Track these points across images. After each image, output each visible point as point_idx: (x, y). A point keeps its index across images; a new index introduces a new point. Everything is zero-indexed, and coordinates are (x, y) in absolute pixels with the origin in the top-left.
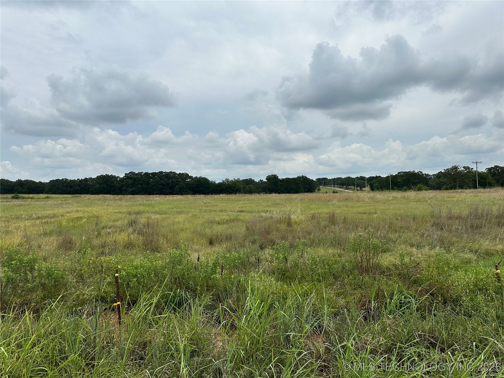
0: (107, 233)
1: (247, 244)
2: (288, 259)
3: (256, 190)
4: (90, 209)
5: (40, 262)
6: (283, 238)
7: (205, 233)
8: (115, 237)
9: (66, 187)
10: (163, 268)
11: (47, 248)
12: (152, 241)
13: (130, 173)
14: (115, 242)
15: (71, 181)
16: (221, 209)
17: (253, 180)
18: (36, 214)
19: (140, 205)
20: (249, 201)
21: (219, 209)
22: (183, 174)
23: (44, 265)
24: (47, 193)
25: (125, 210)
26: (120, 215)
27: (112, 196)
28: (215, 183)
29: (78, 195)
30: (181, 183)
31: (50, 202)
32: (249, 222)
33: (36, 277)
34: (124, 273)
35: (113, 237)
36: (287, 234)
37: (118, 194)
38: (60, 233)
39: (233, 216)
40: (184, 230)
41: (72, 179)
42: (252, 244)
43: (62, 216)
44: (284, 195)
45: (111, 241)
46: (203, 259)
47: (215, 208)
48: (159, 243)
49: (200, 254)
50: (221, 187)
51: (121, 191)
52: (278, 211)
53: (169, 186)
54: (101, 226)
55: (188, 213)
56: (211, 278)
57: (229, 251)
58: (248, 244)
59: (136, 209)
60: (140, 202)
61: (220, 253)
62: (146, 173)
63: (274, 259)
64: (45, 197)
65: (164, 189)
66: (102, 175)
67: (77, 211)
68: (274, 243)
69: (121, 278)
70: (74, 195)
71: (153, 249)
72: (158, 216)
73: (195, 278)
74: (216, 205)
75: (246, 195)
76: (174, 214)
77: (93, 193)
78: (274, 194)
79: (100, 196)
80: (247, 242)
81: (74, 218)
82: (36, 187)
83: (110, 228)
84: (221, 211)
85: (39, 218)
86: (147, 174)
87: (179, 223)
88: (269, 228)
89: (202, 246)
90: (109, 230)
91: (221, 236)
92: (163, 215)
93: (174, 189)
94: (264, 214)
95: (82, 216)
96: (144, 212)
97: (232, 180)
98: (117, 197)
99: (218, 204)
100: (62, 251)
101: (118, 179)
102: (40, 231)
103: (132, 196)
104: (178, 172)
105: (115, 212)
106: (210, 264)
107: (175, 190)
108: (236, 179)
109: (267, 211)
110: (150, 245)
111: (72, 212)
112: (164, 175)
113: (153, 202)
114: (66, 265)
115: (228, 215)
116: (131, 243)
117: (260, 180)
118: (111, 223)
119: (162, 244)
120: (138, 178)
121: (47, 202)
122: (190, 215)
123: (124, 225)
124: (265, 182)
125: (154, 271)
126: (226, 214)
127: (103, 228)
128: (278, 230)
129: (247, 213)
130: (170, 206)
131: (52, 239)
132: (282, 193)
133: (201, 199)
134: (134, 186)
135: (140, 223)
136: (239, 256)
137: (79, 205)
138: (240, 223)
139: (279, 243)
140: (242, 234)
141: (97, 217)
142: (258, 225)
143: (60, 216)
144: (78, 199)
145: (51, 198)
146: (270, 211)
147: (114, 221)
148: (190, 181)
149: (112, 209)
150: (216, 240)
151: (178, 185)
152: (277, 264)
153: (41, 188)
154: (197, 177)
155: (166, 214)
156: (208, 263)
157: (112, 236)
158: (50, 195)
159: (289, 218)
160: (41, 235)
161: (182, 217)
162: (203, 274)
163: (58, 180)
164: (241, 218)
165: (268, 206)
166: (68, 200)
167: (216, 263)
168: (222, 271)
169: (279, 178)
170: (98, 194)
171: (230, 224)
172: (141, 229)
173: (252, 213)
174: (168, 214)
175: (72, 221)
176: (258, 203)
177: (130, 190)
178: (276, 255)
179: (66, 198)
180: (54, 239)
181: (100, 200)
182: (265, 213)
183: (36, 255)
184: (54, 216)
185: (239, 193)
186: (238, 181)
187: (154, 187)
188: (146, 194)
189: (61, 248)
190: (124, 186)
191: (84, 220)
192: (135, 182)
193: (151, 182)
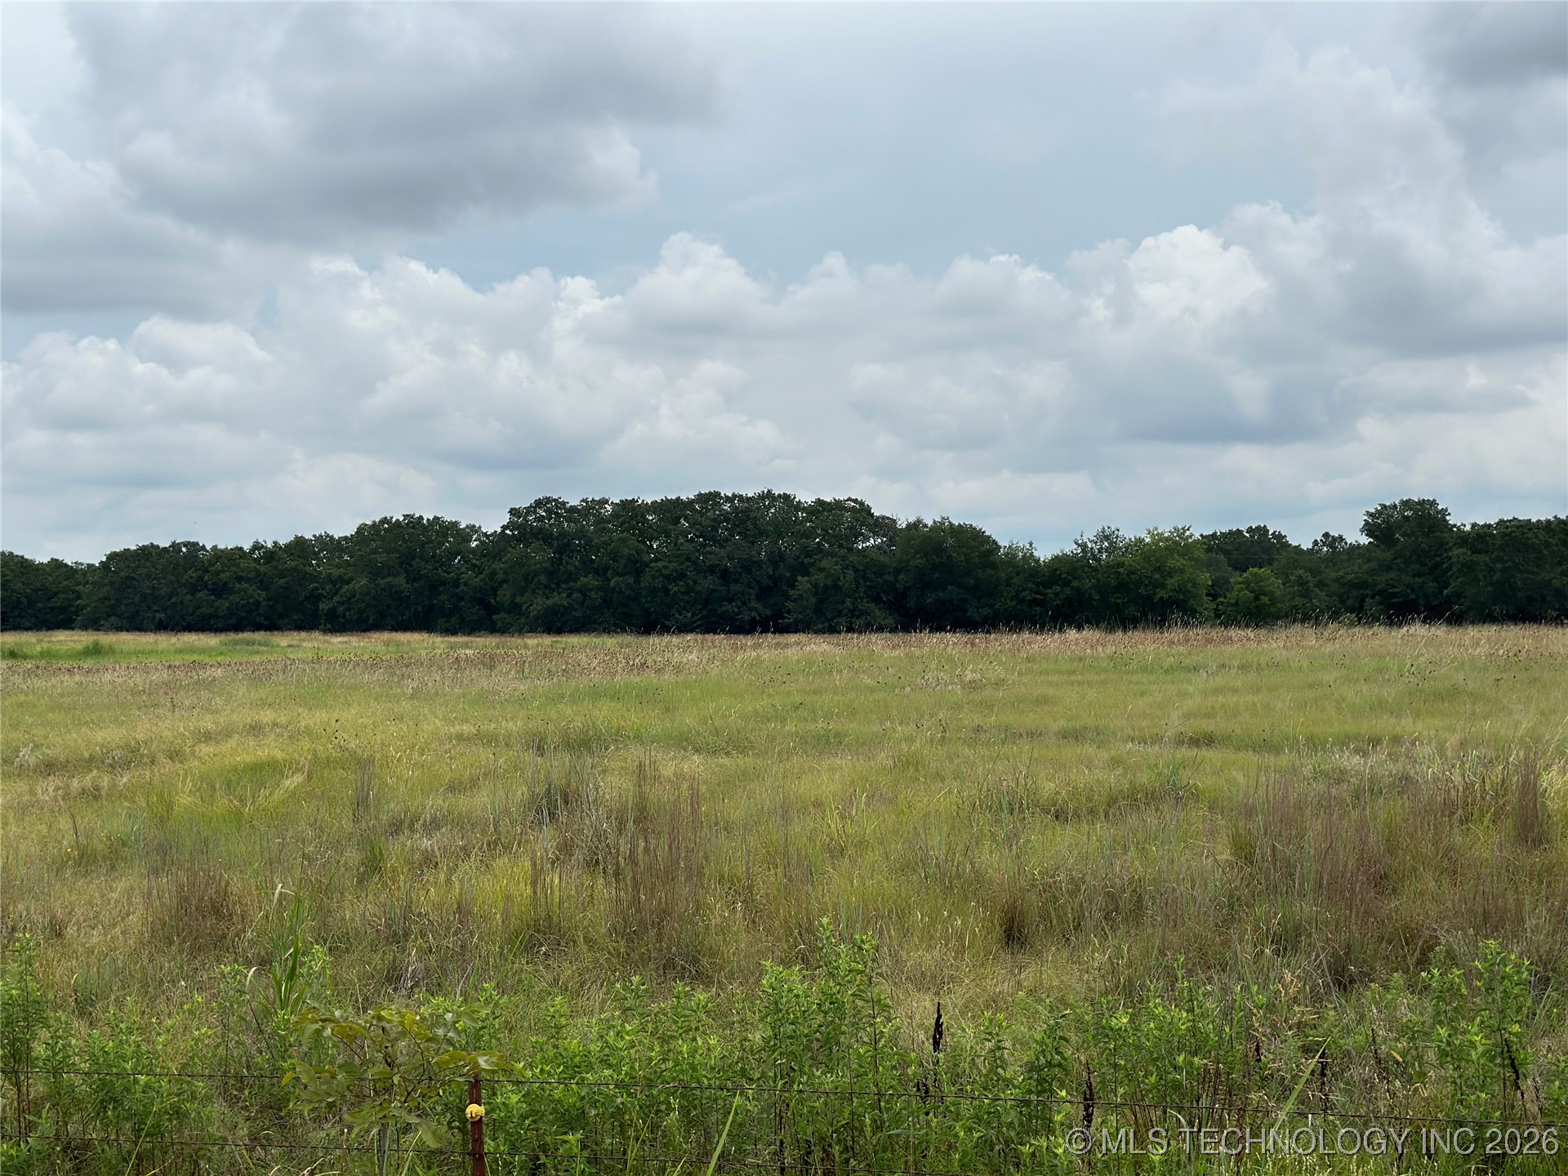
0: (417, 856)
1: (1245, 952)
2: (1524, 1063)
3: (1299, 601)
4: (321, 716)
5: (58, 1019)
6: (1490, 921)
7: (978, 873)
8: (461, 881)
9: (194, 589)
10: (735, 1075)
11: (95, 940)
12: (664, 913)
13: (539, 503)
14: (459, 910)
15: (218, 554)
16: (1077, 724)
17: (1279, 537)
18: (36, 746)
19: (595, 694)
20: (1252, 677)
21: (1062, 723)
22: (838, 505)
23: (80, 1037)
24: (93, 624)
25: (514, 726)
26: (485, 755)
27: (439, 639)
28: (1029, 557)
29: (259, 636)
30: (825, 564)
31: (112, 677)
32: (1250, 813)
33: (35, 1107)
34: (514, 1098)
35: (449, 881)
36: (1511, 897)
37: (471, 628)
38: (162, 855)
39: (1149, 767)
40: (851, 851)
41: (226, 543)
42: (1277, 953)
43: (175, 755)
44: (1490, 631)
45: (439, 906)
46: (964, 1034)
47: (1031, 720)
48: (707, 928)
49: (946, 1001)
50: (1067, 583)
51: (490, 610)
52: (1453, 740)
53: (758, 582)
54: (384, 818)
55: (866, 745)
56: (1017, 1155)
57: (1132, 994)
58: (1249, 948)
59: (574, 717)
60: (596, 678)
61: (1071, 999)
62: (625, 504)
63: (1431, 1056)
64: (80, 647)
65: (730, 601)
66: (385, 520)
67: (256, 729)
68: (1423, 953)
69: (497, 1126)
70: (232, 636)
71: (669, 965)
72: (695, 764)
73: (922, 1148)
74: (1042, 701)
75: (1234, 633)
76: (789, 753)
77: (337, 624)
78: (1418, 631)
79: (375, 643)
80: (1241, 941)
81: (235, 769)
82: (36, 591)
83: (434, 825)
84: (1074, 736)
85: (49, 767)
86: (630, 510)
87: (818, 804)
88: (1391, 850)
89: (960, 951)
90: (426, 843)
91: (1073, 893)
92: (727, 754)
93: (787, 598)
94: (1356, 759)
95: (279, 755)
96: (618, 737)
97: (1141, 540)
98: (466, 646)
99: (1051, 691)
100: (174, 959)
101: (474, 544)
102: (61, 843)
103: (547, 640)
104: (806, 497)
105: (460, 737)
106: (1014, 1071)
107: (789, 605)
108: (1166, 529)
109: (1375, 741)
110: (653, 933)
111: (227, 733)
112: (726, 517)
113: (668, 677)
114: (197, 1040)
115: (1115, 762)
116: (549, 918)
117: (1326, 535)
118: (440, 802)
119: (723, 930)
120: (581, 533)
121: (96, 679)
122: (883, 758)
123: (507, 812)
124: (1354, 548)
125: (683, 1096)
126: (1104, 755)
127: (396, 828)
128: (1451, 867)
129: (1238, 749)
130: (766, 701)
131: (121, 885)
132: (1473, 623)
133: (950, 659)
134: (558, 584)
135: (595, 801)
136: (1193, 1031)
137: (262, 693)
138: (1198, 815)
139: (1460, 949)
140: (1211, 886)
141: (363, 764)
142: (1315, 828)
143: (161, 758)
144: (257, 659)
145: (111, 651)
146: (1396, 740)
147: (454, 788)
148: (879, 547)
149: (445, 719)
150: (1045, 917)
151: (805, 572)
152: (1450, 1088)
153: (61, 596)
154: (919, 521)
155: (742, 751)
156: (997, 1059)
157: (442, 877)
158: (107, 639)
159: (1530, 790)
160: (64, 864)
161: (832, 769)
162: (970, 1130)
163: (148, 553)
164: (1203, 781)
165: (1379, 707)
166: (203, 666)
167: (1050, 1064)
168: (1088, 1118)
169: (1451, 520)
170: (364, 631)
171: (1133, 820)
172: (599, 835)
173: (1276, 750)
174: (753, 748)
175: (229, 786)
176: (1310, 686)
177: (538, 604)
178: (1443, 1032)
179: (192, 650)
180: (132, 889)
181: (374, 664)
182: (1357, 751)
183: (36, 979)
184: (131, 757)
185: (1185, 624)
186: (1176, 542)
187: (673, 588)
188: (623, 630)
189: (171, 943)
190: (505, 581)
191: (293, 781)
192: (565, 559)
193: (656, 560)
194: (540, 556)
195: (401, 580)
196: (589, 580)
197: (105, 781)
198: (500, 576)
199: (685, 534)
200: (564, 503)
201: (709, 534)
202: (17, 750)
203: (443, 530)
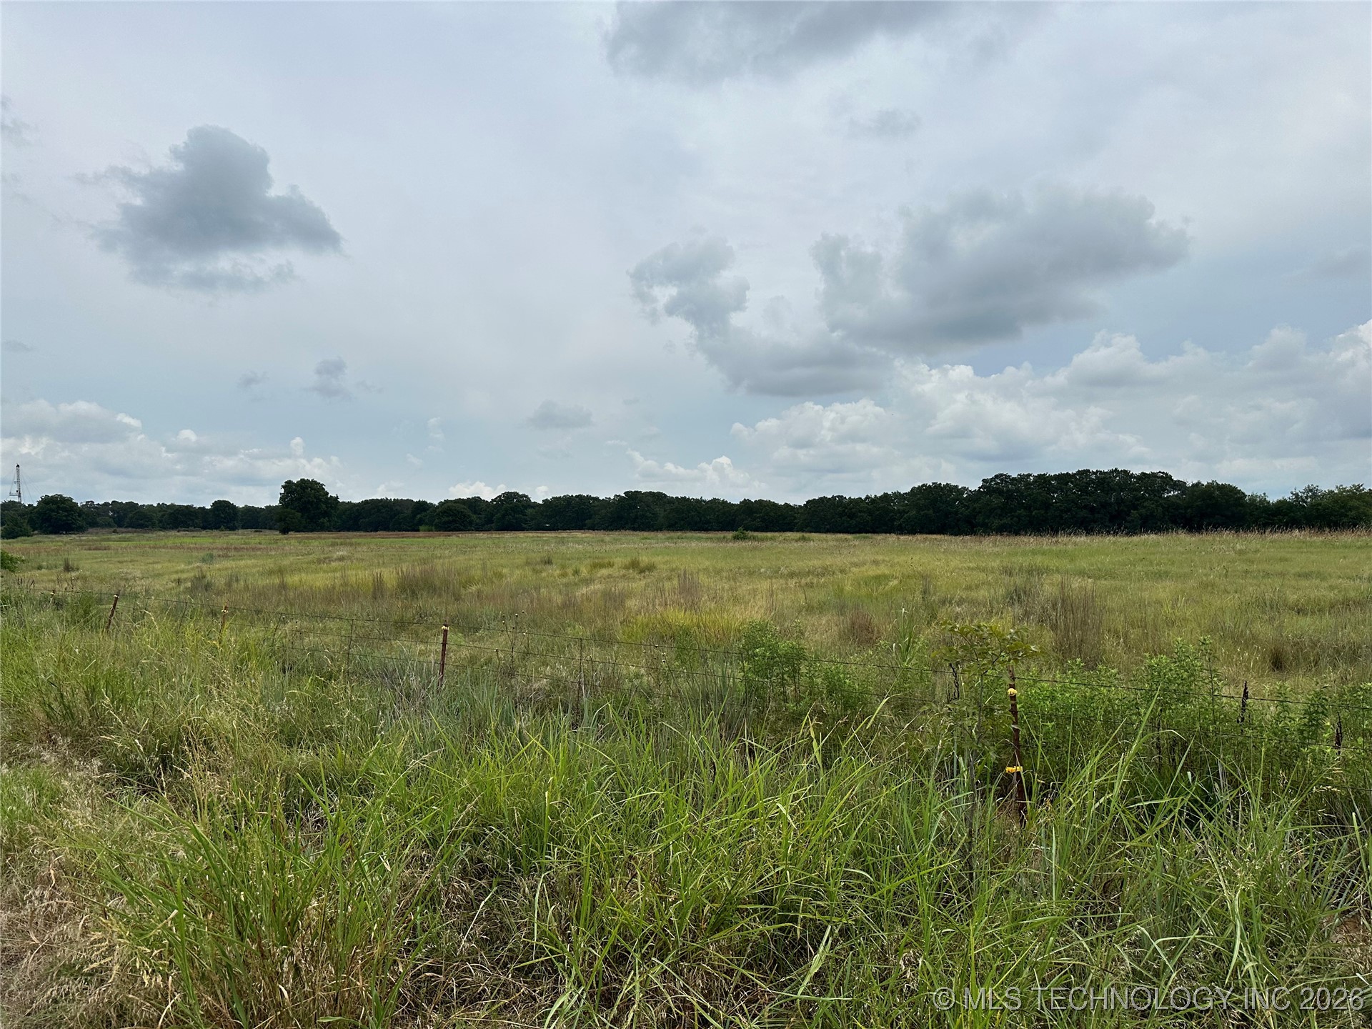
4: (903, 559)
7: (1254, 635)
9: (841, 515)
11: (817, 638)
13: (996, 476)
15: (851, 501)
16: (1307, 570)
18: (786, 567)
21: (1297, 570)
22: (1154, 475)
24: (801, 529)
25: (995, 565)
28: (1263, 501)
29: (868, 535)
30: (1146, 504)
31: (809, 547)
38: (842, 609)
39: (1355, 590)
40: (1178, 623)
41: (855, 496)
43: (842, 571)
47: (1278, 568)
48: (1105, 650)
51: (973, 525)
53: (1110, 513)
54: (937, 598)
55: (1182, 577)
59: (1025, 561)
62: (1039, 476)
66: (923, 485)
67: (876, 563)
70: (858, 535)
72: (1089, 583)
74: (1283, 560)
76: (1139, 580)
77: (902, 531)
81: (868, 578)
82: (780, 516)
83: (960, 603)
84: (1305, 575)
86: (1042, 479)
87: (1158, 602)
89: (1247, 670)
90: (958, 609)
91: (1313, 647)
92: (1106, 579)
95: (887, 572)
96: (1048, 570)
97: (1332, 492)
99: (1289, 556)
100: (851, 646)
101: (965, 496)
102: (800, 602)
104: (1136, 471)
105: (969, 568)
108: (1348, 486)
111: (864, 564)
112: (1092, 481)
115: (1333, 587)
118: (962, 593)
119: (1112, 652)
120: (1018, 490)
121: (805, 546)
123: (995, 599)
126: (1325, 584)
127: (943, 603)
131: (826, 619)
133: (1225, 541)
134: (1006, 514)
135: (1040, 595)
137: (877, 550)
141: (924, 577)
143: (837, 572)
147: (969, 588)
148: (1177, 496)
149: (960, 561)
150: (1296, 658)
151: (1135, 508)
153: (789, 518)
154: (1199, 483)
155: (1113, 577)
160: (802, 610)
161: (1165, 587)
168: (1338, 742)
171: (1347, 614)
174: (1119, 577)
175: (866, 584)
180: (830, 620)
189: (849, 640)
190: (980, 512)
191: (894, 583)
192: (1010, 502)
193: (1056, 502)
194: (997, 501)
195: (931, 512)
196: (1022, 512)
197: (815, 581)
198: (978, 510)
199: (1071, 489)
200: (1009, 476)
201: (1084, 489)
202: (780, 568)
203: (950, 489)
